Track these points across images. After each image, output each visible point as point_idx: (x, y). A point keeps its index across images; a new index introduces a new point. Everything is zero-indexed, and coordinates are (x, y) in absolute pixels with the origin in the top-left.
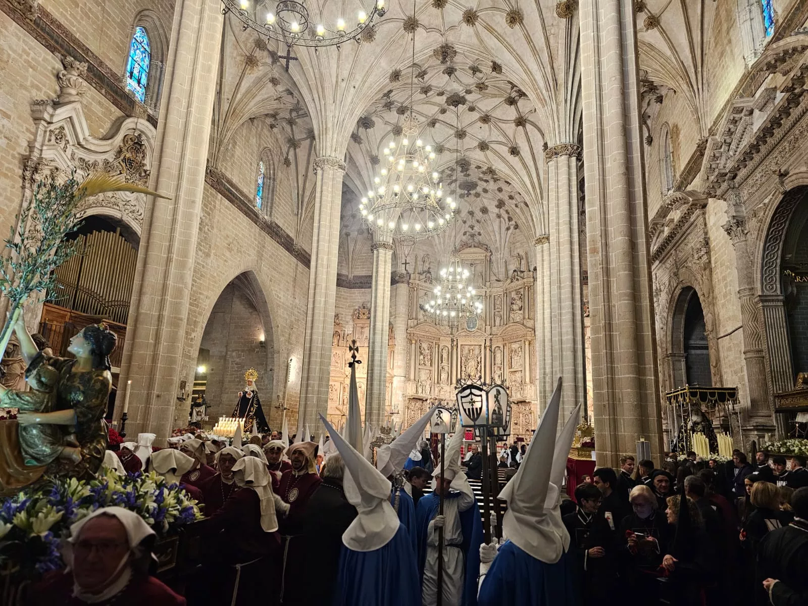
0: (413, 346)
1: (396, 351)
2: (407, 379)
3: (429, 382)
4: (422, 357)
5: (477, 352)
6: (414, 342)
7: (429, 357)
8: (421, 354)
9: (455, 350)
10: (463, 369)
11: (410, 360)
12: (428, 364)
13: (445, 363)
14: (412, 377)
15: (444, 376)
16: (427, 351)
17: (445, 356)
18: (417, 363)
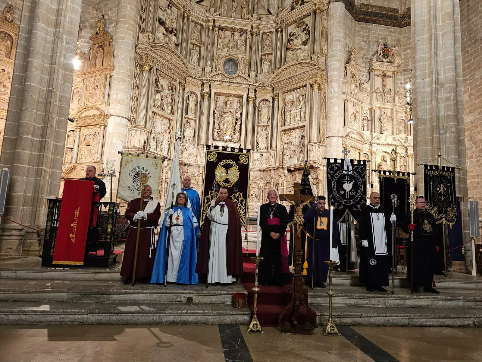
0: (145, 73)
1: (115, 77)
2: (132, 123)
3: (167, 136)
4: (158, 96)
5: (235, 105)
6: (147, 67)
7: (170, 100)
8: (158, 92)
9: (206, 99)
10: (217, 125)
11: (139, 95)
12: (168, 109)
13: (191, 115)
14: (141, 122)
15: (189, 133)
16: (167, 92)
17: (192, 105)
18: (151, 103)
